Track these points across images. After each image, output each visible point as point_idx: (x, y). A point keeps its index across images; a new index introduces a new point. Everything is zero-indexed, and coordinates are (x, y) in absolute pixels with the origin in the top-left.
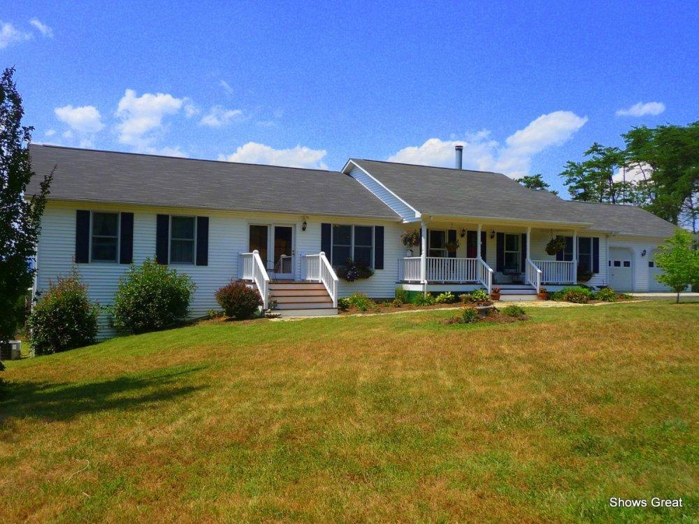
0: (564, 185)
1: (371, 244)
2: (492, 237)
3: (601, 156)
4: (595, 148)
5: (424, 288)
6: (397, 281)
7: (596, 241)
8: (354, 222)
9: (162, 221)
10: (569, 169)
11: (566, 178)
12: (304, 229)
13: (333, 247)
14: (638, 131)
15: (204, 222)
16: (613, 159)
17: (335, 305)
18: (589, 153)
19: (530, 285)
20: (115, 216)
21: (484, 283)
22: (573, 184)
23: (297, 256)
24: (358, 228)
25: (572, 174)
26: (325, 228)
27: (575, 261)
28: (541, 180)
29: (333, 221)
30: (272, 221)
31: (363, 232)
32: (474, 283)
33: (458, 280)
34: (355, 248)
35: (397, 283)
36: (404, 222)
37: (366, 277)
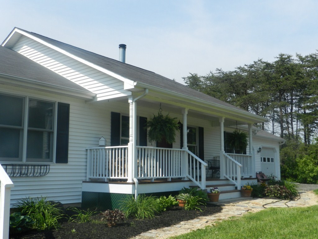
5: (134, 189)
8: (29, 93)
24: (34, 103)
33: (167, 177)
34: (29, 131)
35: (83, 182)
36: (99, 99)
37: (41, 175)
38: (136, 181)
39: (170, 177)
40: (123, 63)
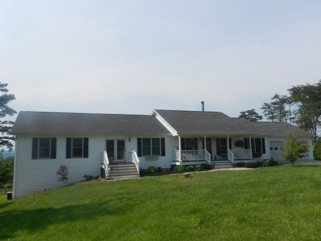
0: (263, 113)
1: (159, 145)
2: (214, 140)
3: (278, 100)
4: (276, 96)
5: (180, 164)
6: (171, 160)
7: (263, 139)
8: (151, 137)
9: (68, 140)
10: (265, 106)
11: (263, 110)
12: (129, 141)
13: (143, 148)
14: (295, 88)
15: (86, 140)
16: (284, 101)
17: (138, 173)
18: (273, 98)
19: (230, 160)
20: (49, 139)
21: (207, 160)
22: (267, 113)
23: (127, 152)
24: (154, 139)
25: (266, 108)
26: (139, 140)
27: (251, 149)
28: (255, 111)
29: (142, 137)
30: (116, 138)
31: (156, 140)
32: (204, 161)
33: (196, 160)
34: (152, 148)
35: (171, 162)
36: (173, 136)
37: (157, 160)
38: (181, 161)
39: (197, 160)
40: (203, 111)
